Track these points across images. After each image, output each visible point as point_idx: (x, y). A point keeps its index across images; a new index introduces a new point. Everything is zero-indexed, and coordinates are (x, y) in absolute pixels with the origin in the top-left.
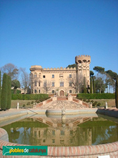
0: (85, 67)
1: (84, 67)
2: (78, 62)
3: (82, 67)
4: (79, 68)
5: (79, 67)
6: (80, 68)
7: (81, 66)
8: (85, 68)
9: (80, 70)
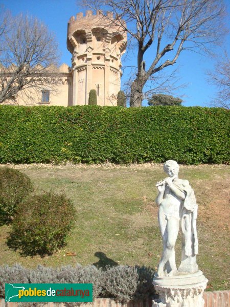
0: (102, 57)
1: (98, 58)
2: (73, 39)
3: (88, 57)
4: (79, 63)
5: (79, 58)
6: (81, 60)
7: (86, 55)
8: (101, 62)
9: (80, 69)
